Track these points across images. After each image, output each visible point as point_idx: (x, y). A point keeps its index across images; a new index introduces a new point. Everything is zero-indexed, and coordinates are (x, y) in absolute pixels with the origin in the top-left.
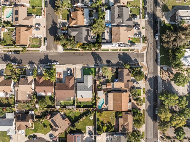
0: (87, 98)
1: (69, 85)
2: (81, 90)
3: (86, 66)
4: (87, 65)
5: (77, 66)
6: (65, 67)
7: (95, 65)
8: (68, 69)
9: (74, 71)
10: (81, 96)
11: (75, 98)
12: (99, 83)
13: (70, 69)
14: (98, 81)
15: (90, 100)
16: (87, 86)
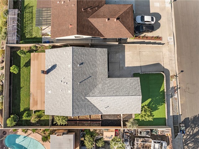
0: (43, 93)
1: (98, 17)
2: (78, 64)
3: (173, 83)
4: (175, 90)
5: (170, 51)
6: (163, 9)
7: (176, 118)
8: (158, 16)
9: (152, 38)
10: (54, 67)
11: (48, 42)
12: (106, 139)
13: (158, 25)
14: (113, 134)
15: (36, 103)
16: (97, 91)
